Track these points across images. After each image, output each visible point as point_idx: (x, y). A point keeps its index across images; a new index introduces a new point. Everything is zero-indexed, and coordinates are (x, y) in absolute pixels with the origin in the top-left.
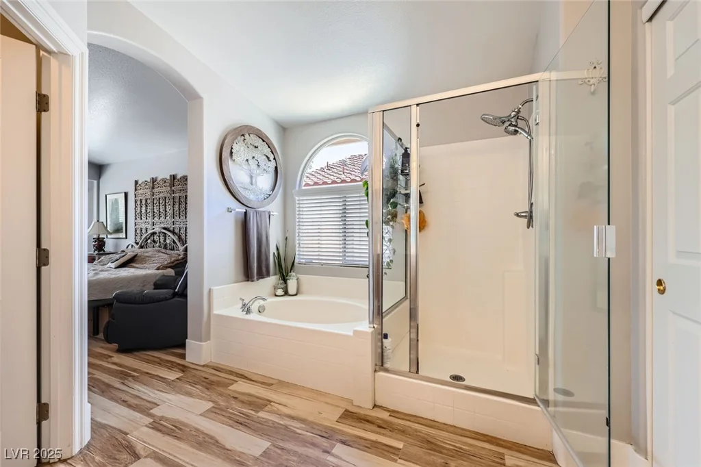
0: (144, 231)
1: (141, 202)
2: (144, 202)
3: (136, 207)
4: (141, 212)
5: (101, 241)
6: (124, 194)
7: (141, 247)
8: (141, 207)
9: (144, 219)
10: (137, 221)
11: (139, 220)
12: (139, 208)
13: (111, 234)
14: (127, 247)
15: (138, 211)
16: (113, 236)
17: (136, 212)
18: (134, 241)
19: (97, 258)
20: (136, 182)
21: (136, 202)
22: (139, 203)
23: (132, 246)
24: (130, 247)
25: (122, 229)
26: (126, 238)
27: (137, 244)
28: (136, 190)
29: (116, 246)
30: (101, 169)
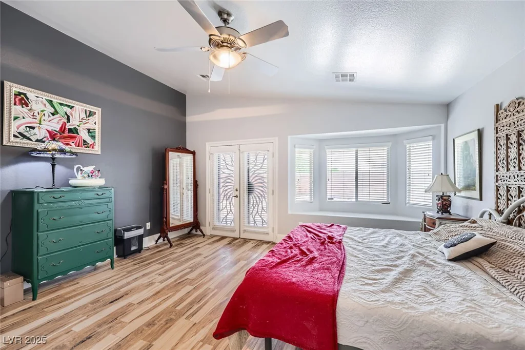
0: (514, 192)
1: (508, 139)
2: (513, 138)
3: (497, 149)
4: (508, 157)
5: (445, 200)
6: (477, 132)
7: (509, 222)
8: (508, 148)
9: (514, 170)
10: (500, 174)
11: (503, 171)
12: (503, 152)
13: (460, 191)
14: (482, 216)
15: (502, 155)
16: (463, 194)
17: (497, 158)
18: (494, 207)
19: (437, 223)
20: (498, 108)
21: (497, 140)
22: (503, 141)
23: (490, 214)
24: (486, 216)
25: (474, 185)
26: (481, 199)
27: (500, 212)
28: (497, 120)
29: (467, 209)
30: (447, 107)
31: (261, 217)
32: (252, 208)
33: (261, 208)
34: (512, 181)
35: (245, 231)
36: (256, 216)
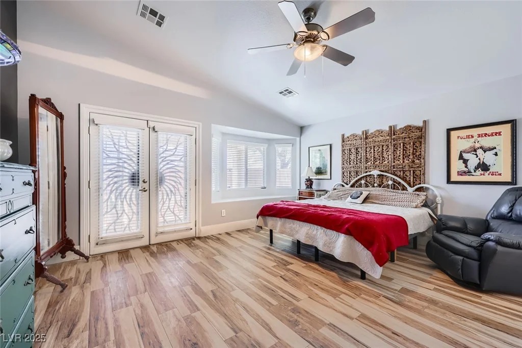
0: (353, 173)
1: (350, 151)
2: (353, 150)
3: (343, 155)
4: (350, 158)
6: (329, 145)
8: (350, 154)
10: (345, 166)
11: (347, 164)
12: (347, 156)
15: (346, 158)
17: (343, 159)
18: (341, 181)
20: (344, 136)
21: (343, 151)
22: (347, 151)
26: (331, 179)
27: (346, 184)
28: (343, 142)
30: (302, 129)
31: (173, 213)
32: (162, 203)
33: (174, 202)
34: (352, 169)
35: (157, 234)
36: (167, 213)
